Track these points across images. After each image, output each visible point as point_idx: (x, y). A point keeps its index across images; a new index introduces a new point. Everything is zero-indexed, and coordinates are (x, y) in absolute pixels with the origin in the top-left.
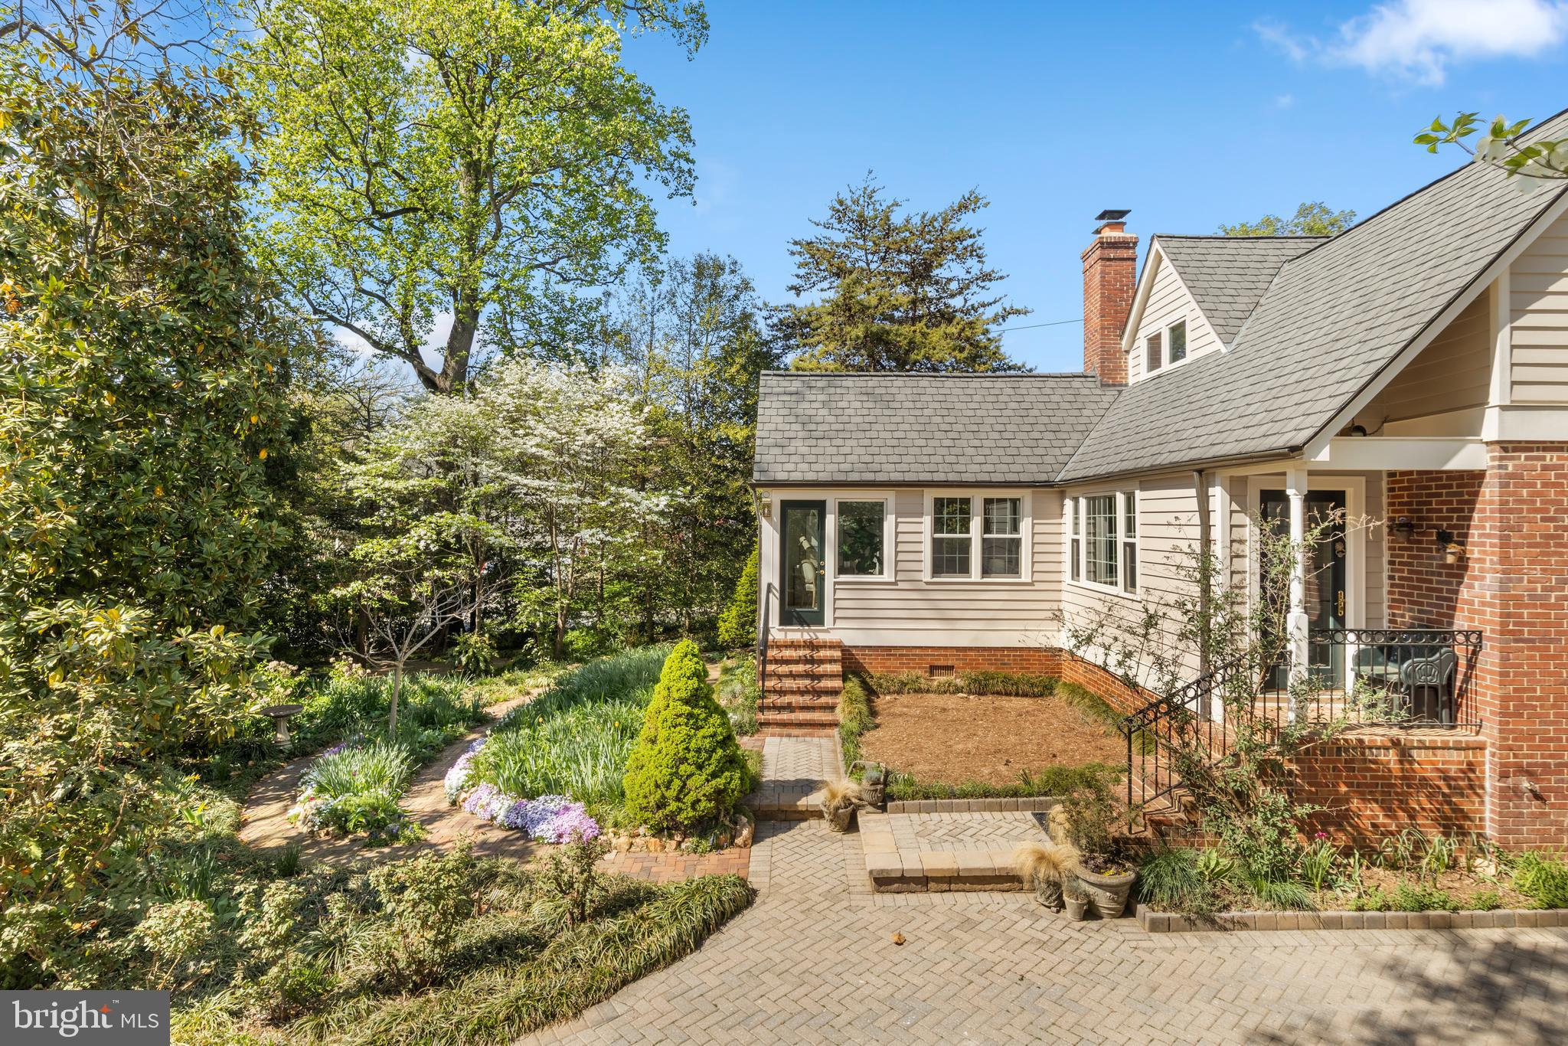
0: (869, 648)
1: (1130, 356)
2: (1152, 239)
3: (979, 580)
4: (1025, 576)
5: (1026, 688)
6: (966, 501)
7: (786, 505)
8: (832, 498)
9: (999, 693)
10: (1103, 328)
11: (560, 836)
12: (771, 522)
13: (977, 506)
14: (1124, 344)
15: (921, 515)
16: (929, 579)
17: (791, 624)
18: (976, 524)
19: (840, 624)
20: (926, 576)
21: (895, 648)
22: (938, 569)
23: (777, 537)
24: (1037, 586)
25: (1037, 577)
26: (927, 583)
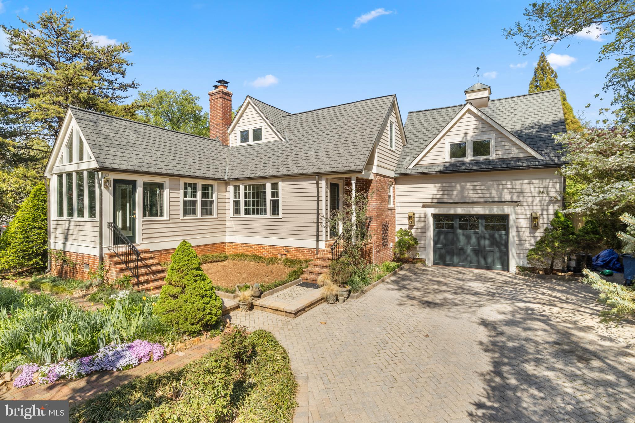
0: (158, 251)
1: (231, 136)
2: (247, 97)
3: (201, 217)
4: (215, 216)
5: (219, 259)
6: (195, 185)
7: (116, 181)
8: (140, 180)
9: (211, 262)
10: (223, 124)
11: (140, 359)
12: (108, 190)
13: (199, 187)
14: (229, 131)
15: (179, 189)
16: (182, 218)
17: (119, 244)
18: (199, 194)
19: (145, 241)
20: (181, 216)
21: (169, 250)
22: (185, 213)
23: (112, 198)
24: (219, 219)
25: (220, 215)
26: (182, 220)
